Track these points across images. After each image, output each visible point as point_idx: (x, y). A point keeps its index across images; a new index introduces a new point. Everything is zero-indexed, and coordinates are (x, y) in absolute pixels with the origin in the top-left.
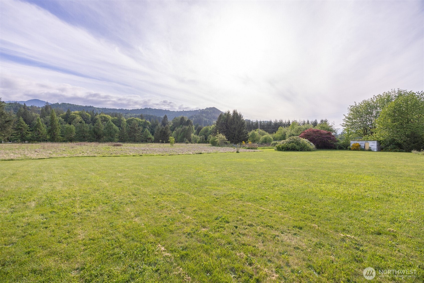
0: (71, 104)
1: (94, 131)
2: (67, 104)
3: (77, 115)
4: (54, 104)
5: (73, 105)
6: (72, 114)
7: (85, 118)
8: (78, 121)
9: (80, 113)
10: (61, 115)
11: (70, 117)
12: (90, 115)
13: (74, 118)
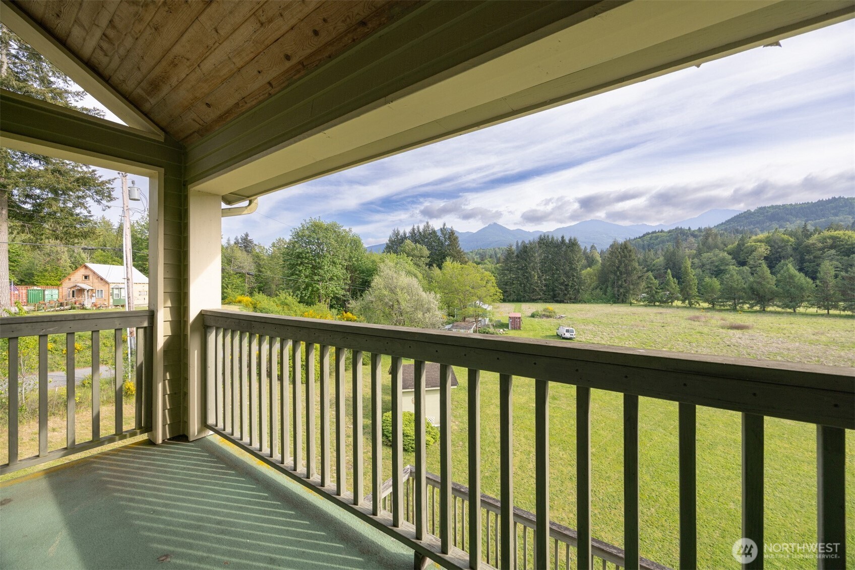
0: (780, 206)
1: (752, 288)
2: (769, 207)
3: (759, 244)
4: (742, 214)
5: (783, 205)
6: (750, 243)
7: (779, 247)
8: (761, 256)
9: (768, 237)
10: (730, 247)
11: (745, 250)
12: (792, 240)
13: (753, 250)
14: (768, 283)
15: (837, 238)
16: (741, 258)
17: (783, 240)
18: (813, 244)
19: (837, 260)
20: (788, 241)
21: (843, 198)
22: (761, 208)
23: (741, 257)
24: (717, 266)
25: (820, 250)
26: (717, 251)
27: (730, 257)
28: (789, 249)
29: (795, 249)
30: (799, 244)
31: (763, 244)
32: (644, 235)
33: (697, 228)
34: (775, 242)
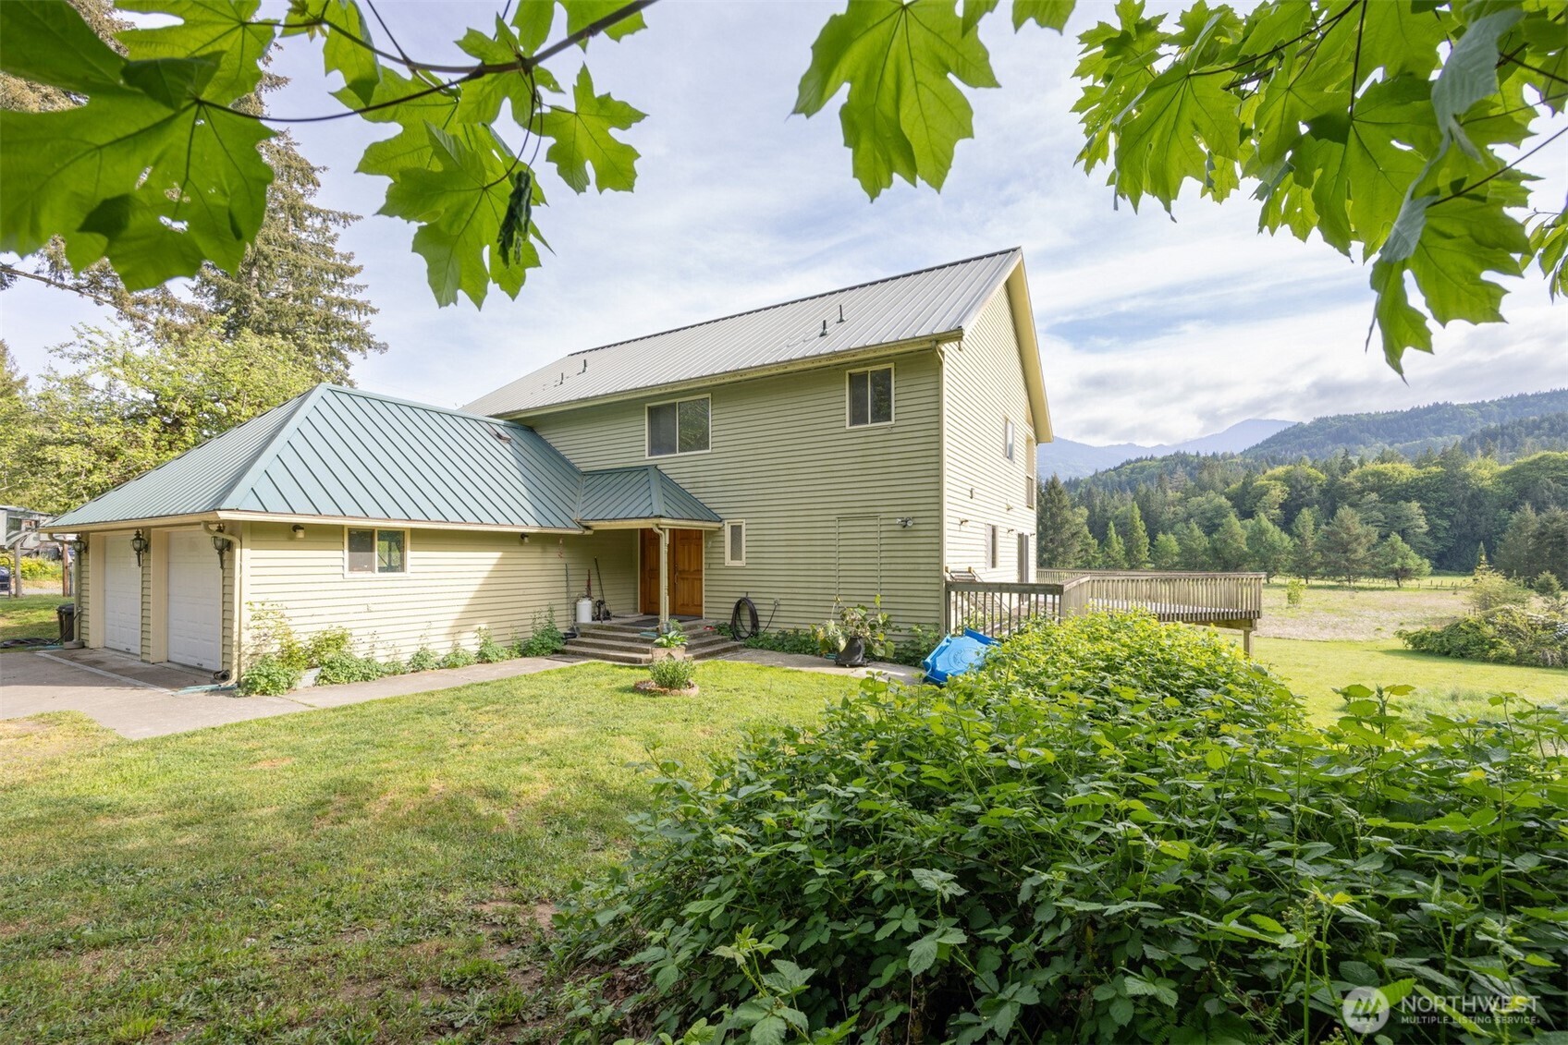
3: (1273, 483)
6: (1261, 481)
7: (1303, 489)
8: (1275, 502)
9: (1288, 472)
10: (1233, 486)
11: (1253, 493)
12: (1323, 476)
13: (1263, 492)
14: (1236, 540)
15: (1383, 474)
16: (1246, 508)
17: (1308, 478)
18: (1349, 484)
19: (1380, 510)
20: (1316, 479)
21: (1451, 405)
22: (1320, 420)
23: (1246, 504)
24: (1209, 519)
25: (1358, 493)
26: (1212, 494)
27: (1229, 504)
28: (1315, 493)
29: (1324, 492)
30: (1332, 483)
31: (1279, 483)
32: (1122, 465)
33: (1210, 454)
34: (1297, 480)
